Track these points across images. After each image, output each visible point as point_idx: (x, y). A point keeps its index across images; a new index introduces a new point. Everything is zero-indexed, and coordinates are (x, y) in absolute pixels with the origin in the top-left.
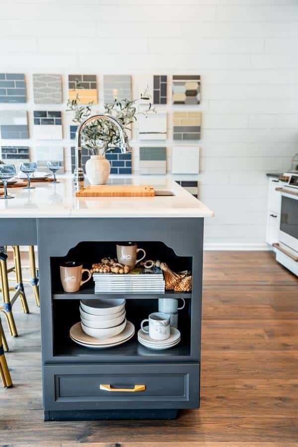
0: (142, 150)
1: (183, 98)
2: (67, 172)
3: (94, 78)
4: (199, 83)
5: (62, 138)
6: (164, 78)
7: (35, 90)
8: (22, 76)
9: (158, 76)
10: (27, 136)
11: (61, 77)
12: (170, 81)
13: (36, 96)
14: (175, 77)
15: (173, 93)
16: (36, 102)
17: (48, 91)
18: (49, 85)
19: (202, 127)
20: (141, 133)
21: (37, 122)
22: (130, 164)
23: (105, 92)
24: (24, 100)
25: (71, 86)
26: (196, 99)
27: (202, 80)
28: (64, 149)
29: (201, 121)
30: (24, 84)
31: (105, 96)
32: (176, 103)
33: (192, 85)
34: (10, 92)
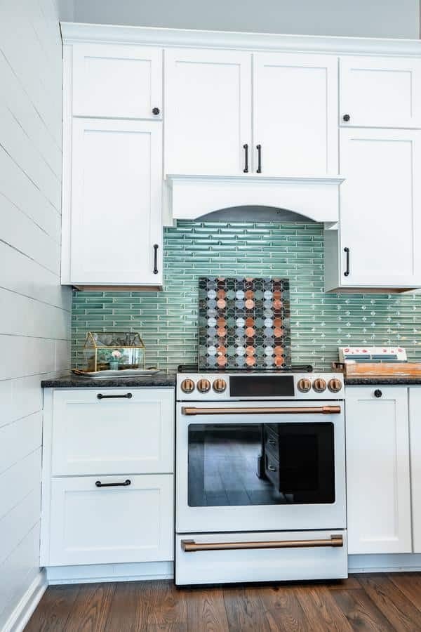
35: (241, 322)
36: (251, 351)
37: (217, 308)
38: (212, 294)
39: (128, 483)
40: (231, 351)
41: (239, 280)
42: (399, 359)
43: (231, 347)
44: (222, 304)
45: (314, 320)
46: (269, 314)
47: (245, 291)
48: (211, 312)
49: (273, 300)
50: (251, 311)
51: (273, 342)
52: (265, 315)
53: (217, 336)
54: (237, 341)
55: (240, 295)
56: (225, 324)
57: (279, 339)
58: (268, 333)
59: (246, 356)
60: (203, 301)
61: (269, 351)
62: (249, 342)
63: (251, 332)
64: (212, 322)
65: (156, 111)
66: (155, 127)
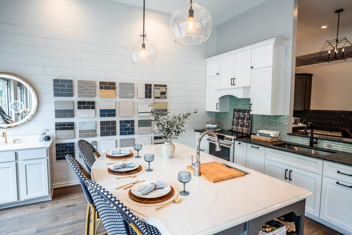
0: (139, 121)
1: (159, 95)
2: (97, 136)
3: (114, 84)
4: (166, 89)
5: (94, 116)
6: (150, 85)
7: (79, 89)
8: (71, 81)
9: (147, 84)
10: (73, 116)
11: (94, 83)
12: (153, 87)
13: (79, 93)
14: (155, 85)
15: (154, 93)
16: (79, 96)
17: (87, 90)
18: (88, 87)
19: (168, 110)
20: (139, 113)
21: (79, 108)
22: (133, 129)
23: (120, 91)
24: (72, 95)
25: (101, 88)
26: (165, 96)
27: (167, 87)
28: (96, 122)
29: (167, 106)
30: (72, 86)
31: (120, 94)
32: (156, 98)
33: (163, 90)
34: (62, 90)
35: (240, 121)
36: (241, 128)
37: (236, 117)
38: (236, 113)
39: (203, 151)
40: (237, 127)
41: (243, 110)
42: (271, 136)
43: (238, 127)
44: (237, 116)
45: (258, 121)
46: (246, 119)
47: (242, 113)
48: (235, 117)
49: (247, 115)
50: (242, 118)
51: (246, 126)
52: (245, 119)
53: (235, 124)
54: (239, 125)
55: (241, 113)
56: (237, 120)
57: (247, 126)
58: (245, 124)
59: (240, 129)
60: (234, 114)
61: (245, 128)
62: (241, 126)
63: (242, 123)
64: (235, 120)
65: (218, 74)
66: (218, 77)
